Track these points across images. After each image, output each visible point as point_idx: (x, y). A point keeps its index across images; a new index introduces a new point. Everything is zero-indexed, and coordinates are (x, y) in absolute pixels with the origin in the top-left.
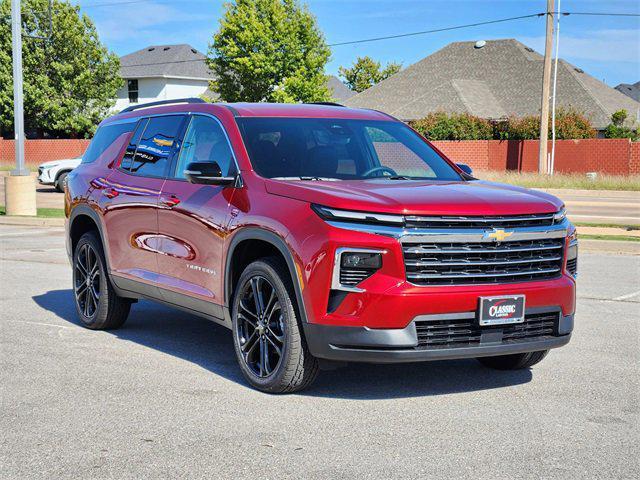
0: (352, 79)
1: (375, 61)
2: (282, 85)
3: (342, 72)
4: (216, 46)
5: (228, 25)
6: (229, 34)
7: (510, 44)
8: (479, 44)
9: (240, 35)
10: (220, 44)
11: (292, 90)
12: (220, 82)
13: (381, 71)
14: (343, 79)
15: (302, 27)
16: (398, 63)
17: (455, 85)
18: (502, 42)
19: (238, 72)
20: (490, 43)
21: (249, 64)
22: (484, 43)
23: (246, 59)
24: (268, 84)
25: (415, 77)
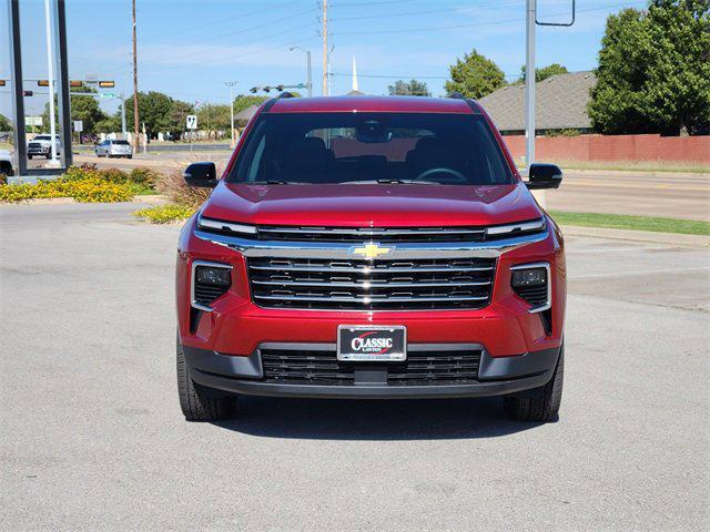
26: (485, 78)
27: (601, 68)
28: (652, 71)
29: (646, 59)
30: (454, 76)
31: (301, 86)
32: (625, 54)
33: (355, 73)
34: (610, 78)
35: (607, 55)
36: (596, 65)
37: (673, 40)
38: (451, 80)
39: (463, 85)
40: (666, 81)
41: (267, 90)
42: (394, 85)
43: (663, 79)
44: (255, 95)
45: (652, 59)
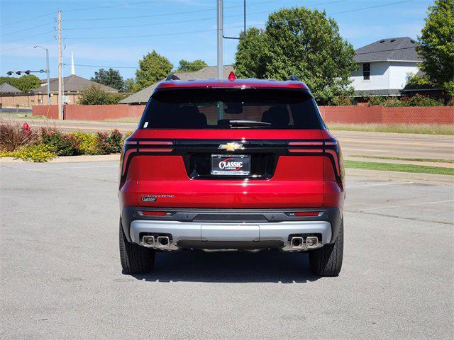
4: (423, 38)
5: (431, 23)
6: (431, 29)
9: (439, 29)
10: (426, 36)
12: (426, 63)
19: (438, 56)
21: (446, 50)
23: (444, 47)
26: (161, 68)
27: (238, 64)
28: (269, 67)
29: (266, 59)
30: (142, 66)
31: (42, 71)
32: (253, 56)
33: (73, 63)
34: (242, 70)
35: (240, 56)
36: (234, 62)
37: (283, 48)
38: (139, 69)
39: (147, 72)
40: (279, 73)
41: (19, 73)
42: (98, 72)
43: (276, 72)
44: (10, 76)
45: (270, 59)
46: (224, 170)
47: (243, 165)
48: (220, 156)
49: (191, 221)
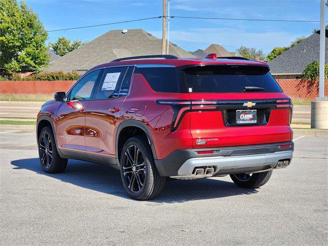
0: (56, 49)
1: (67, 39)
2: (23, 51)
3: (50, 45)
7: (140, 31)
8: (124, 31)
11: (28, 54)
13: (71, 45)
14: (51, 48)
15: (31, 21)
16: (79, 40)
17: (114, 52)
18: (136, 30)
20: (130, 31)
21: (5, 40)
22: (126, 31)
24: (15, 51)
25: (92, 48)
46: (243, 120)
47: (253, 116)
48: (241, 111)
49: (230, 156)
